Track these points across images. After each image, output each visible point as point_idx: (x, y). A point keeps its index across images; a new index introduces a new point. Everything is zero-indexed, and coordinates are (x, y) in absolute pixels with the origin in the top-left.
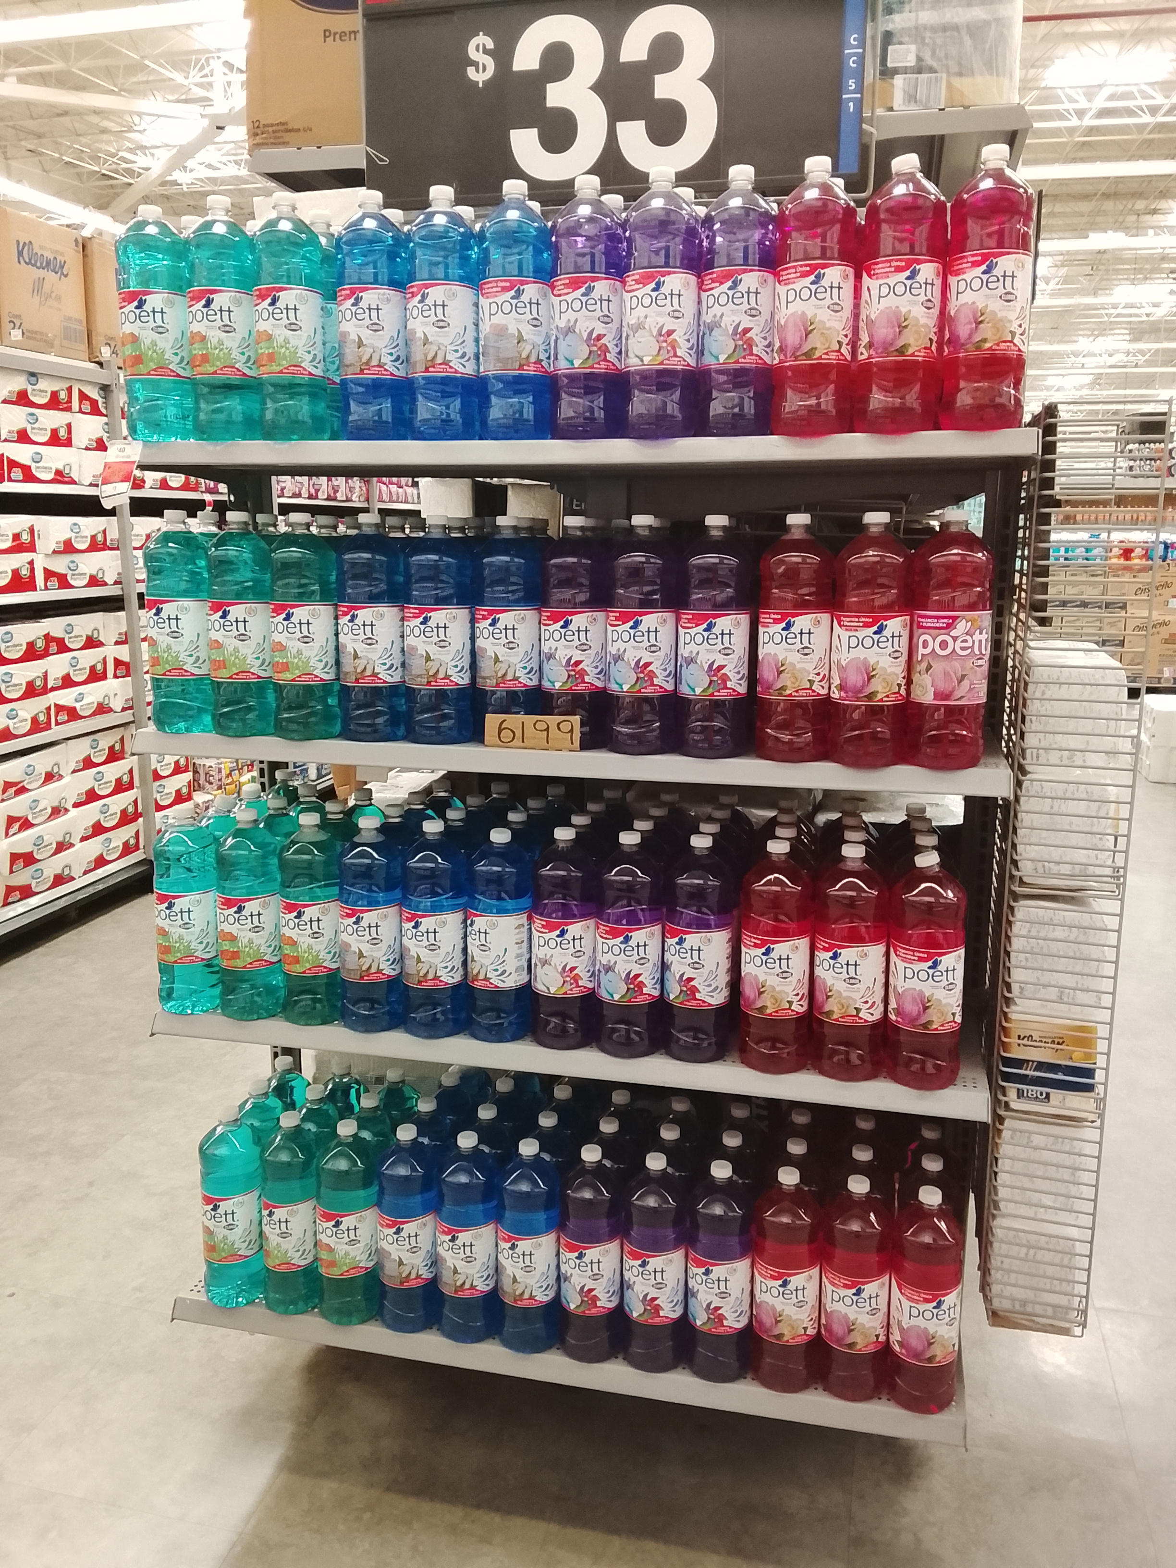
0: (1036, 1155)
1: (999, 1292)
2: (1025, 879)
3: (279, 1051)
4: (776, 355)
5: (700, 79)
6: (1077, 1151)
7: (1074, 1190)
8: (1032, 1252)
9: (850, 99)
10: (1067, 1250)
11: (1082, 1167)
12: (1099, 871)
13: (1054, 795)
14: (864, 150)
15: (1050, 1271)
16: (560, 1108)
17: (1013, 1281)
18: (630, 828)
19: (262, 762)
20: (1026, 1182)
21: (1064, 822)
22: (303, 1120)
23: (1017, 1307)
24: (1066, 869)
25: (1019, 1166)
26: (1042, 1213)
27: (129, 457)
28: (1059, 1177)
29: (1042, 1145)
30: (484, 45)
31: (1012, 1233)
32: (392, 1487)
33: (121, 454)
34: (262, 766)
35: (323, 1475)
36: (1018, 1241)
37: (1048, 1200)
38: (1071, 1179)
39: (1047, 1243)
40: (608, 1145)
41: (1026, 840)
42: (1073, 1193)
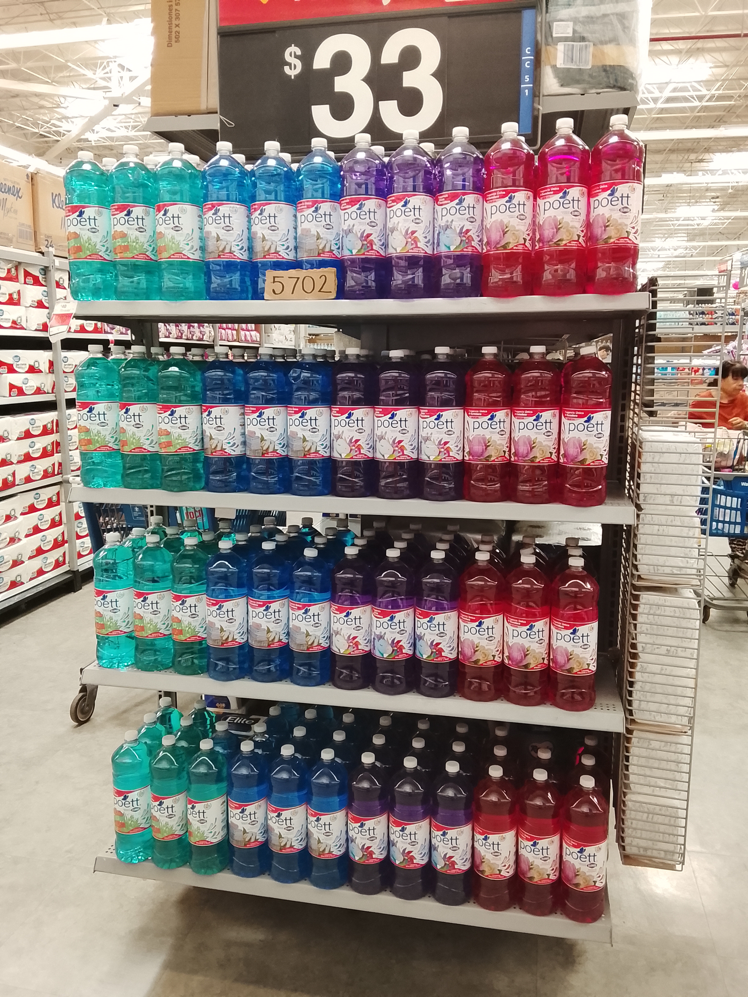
0: (654, 754)
1: (630, 842)
2: (642, 576)
3: (162, 694)
4: (484, 247)
5: (432, 75)
6: (679, 751)
7: (678, 776)
8: (651, 816)
9: (526, 88)
10: (673, 815)
11: (682, 761)
12: (689, 571)
13: (660, 523)
14: (535, 119)
15: (662, 828)
16: (346, 728)
17: (639, 835)
18: (392, 547)
19: (152, 506)
20: (648, 772)
21: (667, 541)
22: (179, 739)
23: (642, 852)
24: (668, 570)
25: (643, 761)
26: (657, 791)
27: (69, 310)
28: (668, 767)
29: (658, 747)
30: (295, 53)
31: (638, 804)
32: (240, 979)
33: (64, 309)
34: (152, 509)
35: (194, 972)
36: (642, 809)
37: (661, 783)
38: (676, 769)
39: (660, 810)
40: (379, 752)
41: (643, 552)
42: (677, 778)
